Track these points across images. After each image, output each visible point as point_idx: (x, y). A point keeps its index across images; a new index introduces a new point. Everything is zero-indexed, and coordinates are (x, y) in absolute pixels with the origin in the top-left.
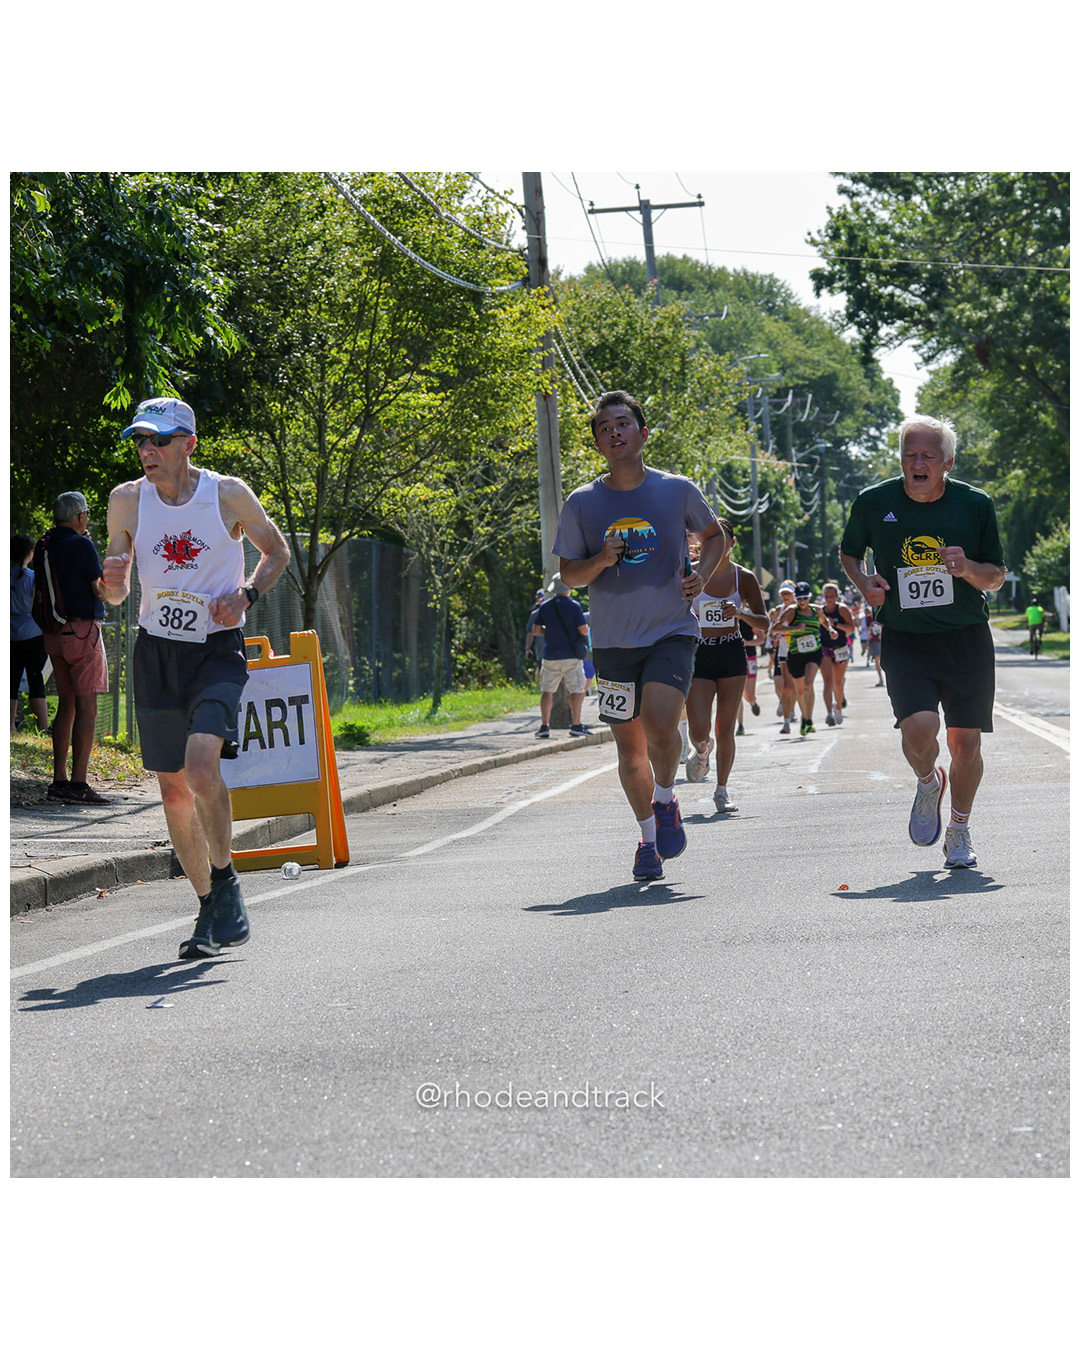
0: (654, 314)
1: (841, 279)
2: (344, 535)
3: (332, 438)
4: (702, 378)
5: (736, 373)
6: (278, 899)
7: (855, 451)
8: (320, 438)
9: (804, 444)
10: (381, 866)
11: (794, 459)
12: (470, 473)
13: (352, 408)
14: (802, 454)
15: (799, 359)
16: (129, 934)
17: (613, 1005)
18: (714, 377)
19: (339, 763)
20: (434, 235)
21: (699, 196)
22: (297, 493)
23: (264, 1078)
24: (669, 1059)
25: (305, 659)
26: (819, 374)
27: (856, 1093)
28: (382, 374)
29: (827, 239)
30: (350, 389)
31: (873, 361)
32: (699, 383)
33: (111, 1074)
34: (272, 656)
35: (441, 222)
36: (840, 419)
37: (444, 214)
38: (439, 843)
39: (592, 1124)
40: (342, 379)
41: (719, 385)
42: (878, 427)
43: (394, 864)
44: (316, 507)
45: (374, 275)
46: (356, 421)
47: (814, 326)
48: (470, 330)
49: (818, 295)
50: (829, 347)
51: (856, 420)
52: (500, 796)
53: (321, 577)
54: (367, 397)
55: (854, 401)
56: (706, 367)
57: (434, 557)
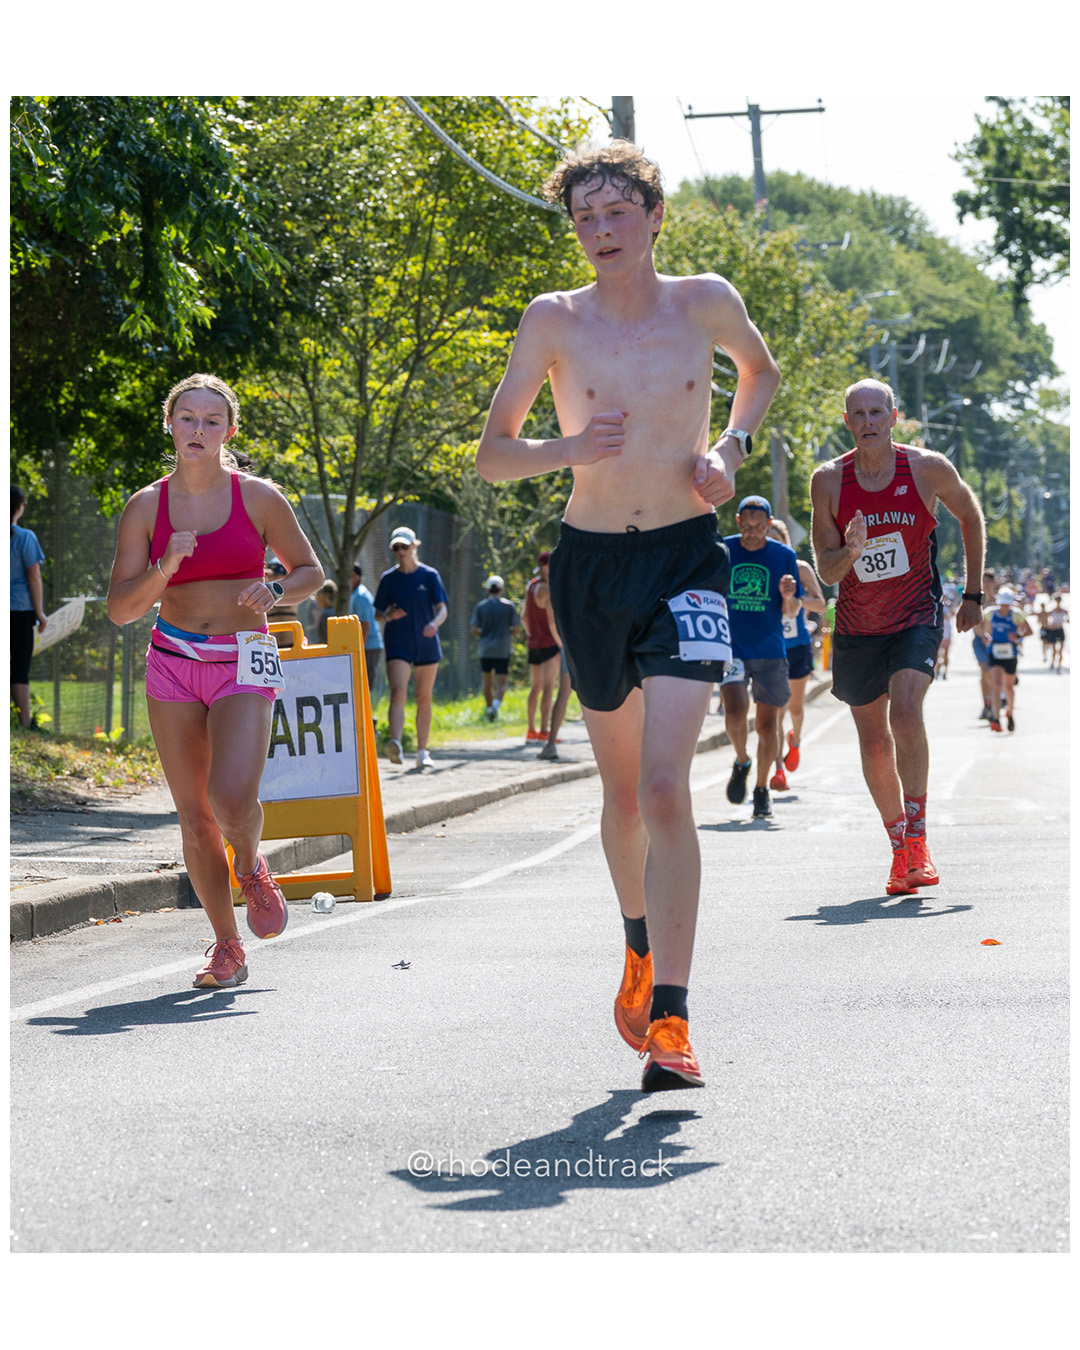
0: (762, 242)
1: (988, 203)
2: (388, 498)
3: (373, 384)
4: (818, 319)
5: (860, 314)
6: (309, 937)
7: (999, 410)
8: (361, 384)
9: (938, 399)
10: (430, 899)
11: (925, 418)
12: (539, 428)
13: (399, 348)
14: (933, 413)
15: (932, 297)
16: (132, 975)
17: (716, 1079)
18: (833, 319)
19: (382, 775)
20: (502, 142)
21: (820, 101)
22: (331, 449)
23: (299, 1155)
24: (785, 1147)
25: (344, 650)
26: (957, 316)
27: (1013, 1196)
28: (436, 308)
29: (972, 154)
30: (397, 325)
31: (1026, 301)
32: (814, 325)
33: (118, 1146)
34: (305, 645)
35: (511, 125)
36: (981, 371)
37: (516, 118)
38: (499, 872)
39: (696, 1223)
40: (386, 314)
41: (839, 329)
42: (1028, 382)
43: (444, 898)
44: (355, 464)
45: (430, 190)
46: (405, 365)
47: (952, 260)
48: (543, 257)
49: (961, 222)
50: (970, 282)
51: (1001, 371)
52: (570, 818)
53: (357, 549)
54: (419, 336)
55: (999, 350)
56: (823, 306)
57: (492, 527)
